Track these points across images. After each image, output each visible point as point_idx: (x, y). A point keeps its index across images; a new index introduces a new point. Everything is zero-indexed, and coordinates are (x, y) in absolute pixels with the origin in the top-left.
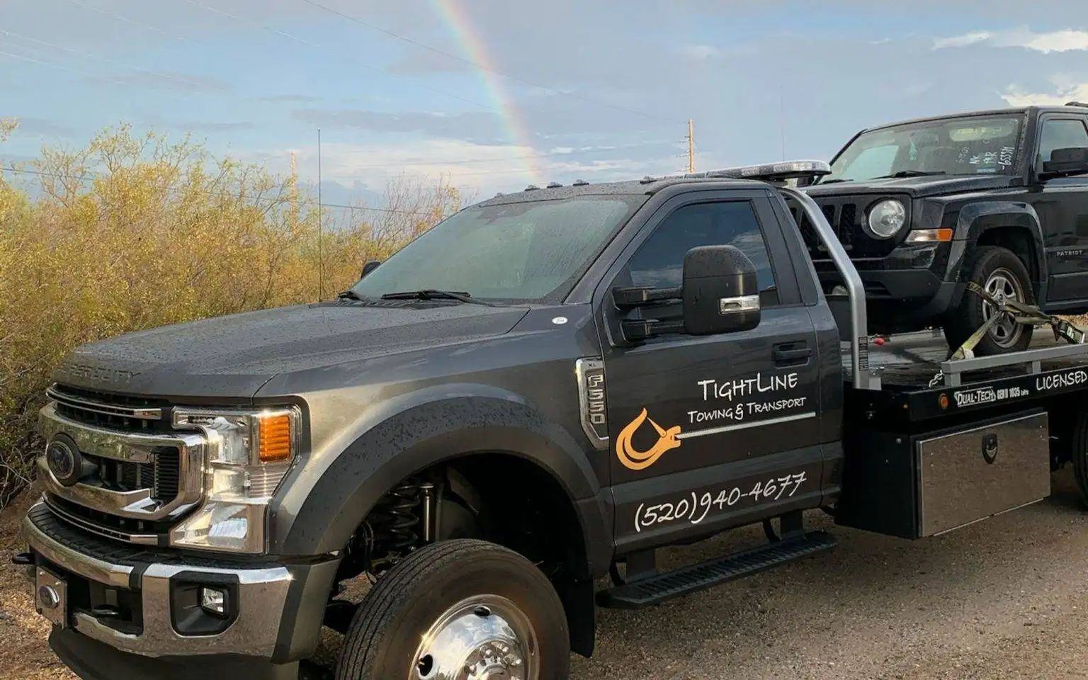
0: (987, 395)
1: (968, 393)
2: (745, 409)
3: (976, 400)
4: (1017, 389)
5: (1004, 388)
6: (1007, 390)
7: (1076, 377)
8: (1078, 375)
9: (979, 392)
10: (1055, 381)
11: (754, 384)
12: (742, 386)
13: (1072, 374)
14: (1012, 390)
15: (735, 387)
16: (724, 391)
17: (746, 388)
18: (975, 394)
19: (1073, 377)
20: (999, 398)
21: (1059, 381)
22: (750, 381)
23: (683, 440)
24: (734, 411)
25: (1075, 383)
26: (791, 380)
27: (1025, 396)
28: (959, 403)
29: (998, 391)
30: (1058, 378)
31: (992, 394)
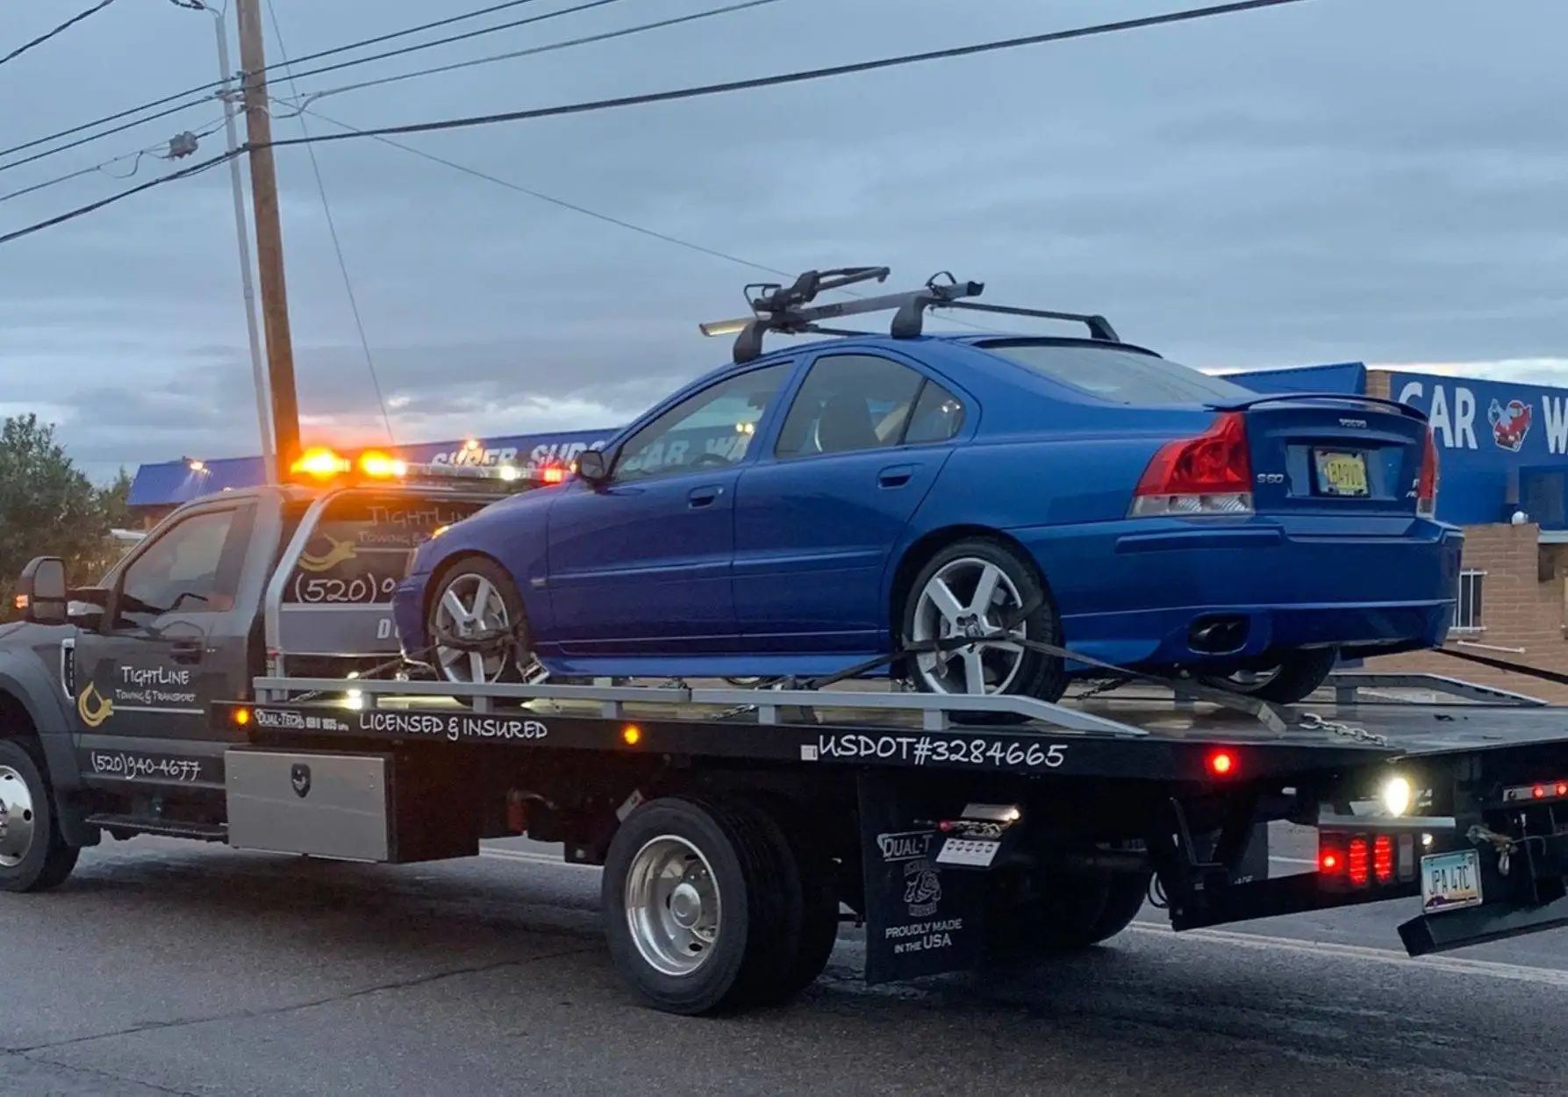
0: (294, 720)
1: (270, 713)
2: (151, 694)
3: (280, 723)
4: (333, 721)
5: (316, 716)
6: (318, 720)
7: (424, 724)
8: (427, 721)
9: (283, 715)
10: (388, 722)
11: (157, 675)
12: (149, 675)
13: (417, 718)
14: (326, 721)
15: (145, 676)
16: (138, 678)
17: (152, 678)
18: (279, 715)
19: (420, 722)
20: (309, 726)
21: (395, 724)
22: (155, 673)
23: (115, 711)
24: (144, 695)
25: (422, 731)
26: (183, 677)
27: (344, 731)
28: (260, 722)
29: (308, 719)
30: (395, 719)
31: (299, 720)
